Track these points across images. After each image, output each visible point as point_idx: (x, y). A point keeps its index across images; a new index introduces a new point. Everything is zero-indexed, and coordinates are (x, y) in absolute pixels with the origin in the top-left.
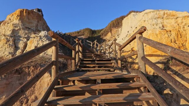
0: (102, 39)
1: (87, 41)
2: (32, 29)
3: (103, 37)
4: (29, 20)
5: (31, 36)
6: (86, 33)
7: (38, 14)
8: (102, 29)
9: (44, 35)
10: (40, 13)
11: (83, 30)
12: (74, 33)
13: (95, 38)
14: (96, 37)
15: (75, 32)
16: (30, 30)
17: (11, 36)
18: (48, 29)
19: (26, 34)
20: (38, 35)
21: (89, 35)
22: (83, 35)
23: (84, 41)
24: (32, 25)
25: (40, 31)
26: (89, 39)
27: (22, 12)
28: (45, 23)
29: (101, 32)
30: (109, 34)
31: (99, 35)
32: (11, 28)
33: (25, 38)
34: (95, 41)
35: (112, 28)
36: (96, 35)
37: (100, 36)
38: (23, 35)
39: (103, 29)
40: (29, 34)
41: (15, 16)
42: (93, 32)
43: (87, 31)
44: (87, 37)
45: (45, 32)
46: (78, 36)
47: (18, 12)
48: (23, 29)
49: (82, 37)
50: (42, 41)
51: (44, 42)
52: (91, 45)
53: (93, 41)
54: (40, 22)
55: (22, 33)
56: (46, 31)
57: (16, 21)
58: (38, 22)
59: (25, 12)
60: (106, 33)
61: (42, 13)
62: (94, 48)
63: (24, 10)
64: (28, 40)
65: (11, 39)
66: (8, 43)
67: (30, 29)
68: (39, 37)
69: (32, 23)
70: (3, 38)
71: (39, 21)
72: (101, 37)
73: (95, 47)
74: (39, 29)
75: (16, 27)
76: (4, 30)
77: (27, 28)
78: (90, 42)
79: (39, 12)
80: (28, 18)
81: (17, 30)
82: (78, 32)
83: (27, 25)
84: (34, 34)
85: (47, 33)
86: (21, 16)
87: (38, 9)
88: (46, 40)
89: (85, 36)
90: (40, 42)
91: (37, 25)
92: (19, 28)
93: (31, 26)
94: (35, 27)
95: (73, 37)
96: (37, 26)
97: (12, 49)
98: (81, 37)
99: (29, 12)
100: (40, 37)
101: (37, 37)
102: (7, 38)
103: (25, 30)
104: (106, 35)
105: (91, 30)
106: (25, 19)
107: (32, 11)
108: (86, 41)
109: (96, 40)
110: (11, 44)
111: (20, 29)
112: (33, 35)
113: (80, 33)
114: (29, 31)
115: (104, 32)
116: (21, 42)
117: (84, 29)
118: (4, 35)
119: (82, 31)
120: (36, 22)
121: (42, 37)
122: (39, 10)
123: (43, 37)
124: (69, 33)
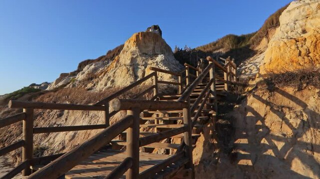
0: (252, 50)
2: (149, 54)
5: (148, 63)
6: (226, 44)
7: (155, 34)
10: (157, 31)
11: (222, 39)
14: (244, 47)
16: (147, 56)
17: (130, 65)
19: (144, 61)
20: (155, 61)
21: (231, 47)
22: (222, 47)
23: (217, 59)
24: (148, 49)
25: (157, 55)
27: (137, 36)
29: (252, 38)
30: (264, 40)
31: (248, 44)
32: (130, 57)
33: (143, 65)
34: (228, 59)
35: (270, 30)
36: (243, 45)
37: (249, 46)
38: (141, 63)
40: (146, 61)
41: (132, 42)
42: (240, 40)
43: (228, 41)
44: (229, 50)
45: (162, 57)
46: (215, 50)
47: (134, 37)
48: (140, 55)
49: (221, 50)
54: (158, 43)
55: (139, 60)
56: (162, 55)
57: (133, 48)
58: (155, 44)
59: (141, 36)
60: (259, 39)
63: (139, 33)
64: (146, 67)
65: (131, 69)
66: (129, 73)
67: (146, 54)
68: (156, 63)
69: (148, 47)
70: (124, 68)
71: (155, 42)
72: (250, 48)
74: (156, 53)
75: (134, 55)
76: (124, 60)
77: (144, 54)
78: (223, 59)
79: (155, 31)
80: (144, 42)
81: (135, 58)
82: (214, 44)
83: (144, 51)
86: (137, 41)
87: (155, 26)
88: (162, 65)
89: (224, 49)
91: (154, 47)
92: (136, 55)
93: (148, 51)
94: (152, 51)
96: (154, 49)
97: (133, 79)
98: (218, 51)
99: (145, 35)
101: (154, 63)
102: (127, 68)
103: (142, 57)
104: (258, 43)
105: (236, 37)
106: (141, 44)
107: (148, 33)
108: (219, 59)
110: (131, 73)
111: (137, 57)
112: (150, 62)
113: (217, 45)
115: (257, 38)
116: (139, 70)
117: (223, 38)
118: (125, 65)
119: (221, 42)
120: (153, 45)
123: (160, 62)
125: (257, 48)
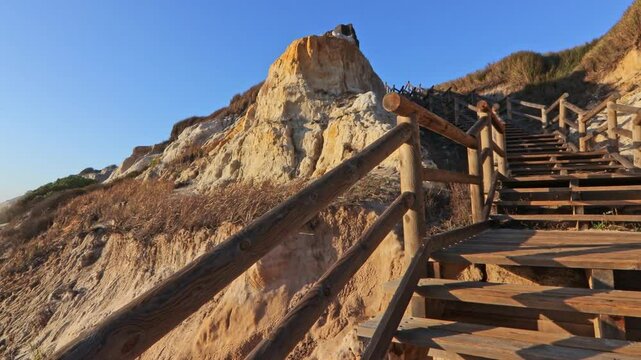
0: (592, 85)
1: (523, 103)
2: (333, 91)
3: (596, 78)
4: (321, 65)
5: (331, 116)
6: (514, 74)
7: (345, 41)
8: (590, 41)
9: (366, 105)
10: (350, 38)
11: (500, 64)
12: (463, 82)
13: (555, 85)
15: (470, 76)
16: (327, 97)
17: (283, 122)
18: (375, 84)
19: (318, 110)
20: (351, 109)
21: (527, 80)
22: (503, 82)
23: (509, 107)
24: (330, 81)
25: (352, 95)
26: (529, 93)
27: (301, 47)
28: (366, 66)
29: (588, 55)
30: (633, 56)
31: (576, 69)
32: (282, 99)
33: (317, 122)
34: (561, 100)
36: (560, 75)
37: (583, 73)
38: (310, 116)
39: (595, 42)
40: (325, 109)
41: (287, 63)
42: (548, 63)
43: (519, 65)
44: (522, 88)
45: (370, 97)
46: (483, 90)
47: (292, 50)
48: (309, 96)
49: (499, 89)
50: (362, 124)
51: (367, 127)
52: (544, 119)
53: (548, 101)
54: (353, 66)
55: (307, 109)
56: (370, 93)
57: (292, 78)
58: (346, 66)
59: (311, 47)
60: (613, 56)
61: (355, 37)
62: (558, 128)
63: (305, 40)
64: (324, 127)
65: (284, 131)
66: (278, 144)
67: (326, 93)
68: (353, 115)
69: (328, 74)
70: (267, 128)
71: (348, 64)
72: (587, 79)
73: (561, 124)
74: (351, 89)
75: (291, 94)
76: (266, 109)
77: (318, 91)
78: (534, 106)
79: (345, 37)
80: (319, 61)
81: (296, 102)
82: (482, 77)
83: (320, 83)
84: (340, 106)
85: (373, 97)
86: (301, 60)
87: (343, 26)
88: (372, 120)
89: (509, 85)
90: (357, 128)
91: (345, 77)
92: (299, 95)
93: (329, 85)
94: (338, 86)
95: (461, 96)
96: (344, 79)
97: (289, 158)
98: (492, 92)
99: (321, 43)
100: (356, 112)
101: (347, 114)
102: (275, 129)
103: (314, 99)
104: (612, 66)
105: (536, 57)
106: (312, 67)
107: (328, 38)
108: (516, 105)
109: (566, 95)
110: (285, 143)
111: (301, 100)
112: (336, 112)
113: (488, 78)
114: (324, 100)
115: (604, 52)
116: (308, 135)
117: (505, 61)
118: (269, 122)
119: (498, 69)
120: (341, 70)
121: (361, 113)
122: (347, 30)
123: (365, 112)
124: (447, 84)
125: (607, 79)
